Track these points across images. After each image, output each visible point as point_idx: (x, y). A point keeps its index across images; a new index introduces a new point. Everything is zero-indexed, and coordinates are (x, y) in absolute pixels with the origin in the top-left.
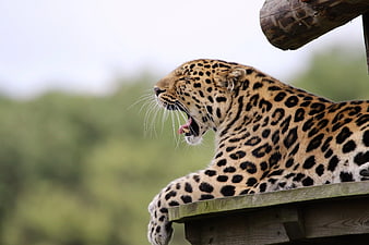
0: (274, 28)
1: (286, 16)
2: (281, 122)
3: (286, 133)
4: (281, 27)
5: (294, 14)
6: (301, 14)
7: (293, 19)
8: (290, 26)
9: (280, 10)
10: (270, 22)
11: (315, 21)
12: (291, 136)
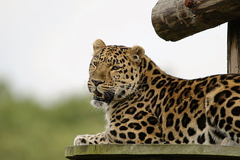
0: (161, 23)
1: (172, 15)
2: (151, 99)
3: (155, 108)
4: (167, 23)
5: (178, 14)
6: (184, 15)
7: (177, 18)
8: (173, 23)
9: (168, 10)
10: (159, 18)
11: (193, 22)
12: (158, 110)
